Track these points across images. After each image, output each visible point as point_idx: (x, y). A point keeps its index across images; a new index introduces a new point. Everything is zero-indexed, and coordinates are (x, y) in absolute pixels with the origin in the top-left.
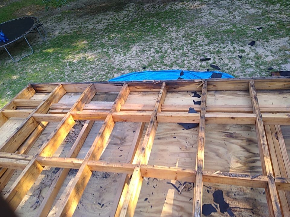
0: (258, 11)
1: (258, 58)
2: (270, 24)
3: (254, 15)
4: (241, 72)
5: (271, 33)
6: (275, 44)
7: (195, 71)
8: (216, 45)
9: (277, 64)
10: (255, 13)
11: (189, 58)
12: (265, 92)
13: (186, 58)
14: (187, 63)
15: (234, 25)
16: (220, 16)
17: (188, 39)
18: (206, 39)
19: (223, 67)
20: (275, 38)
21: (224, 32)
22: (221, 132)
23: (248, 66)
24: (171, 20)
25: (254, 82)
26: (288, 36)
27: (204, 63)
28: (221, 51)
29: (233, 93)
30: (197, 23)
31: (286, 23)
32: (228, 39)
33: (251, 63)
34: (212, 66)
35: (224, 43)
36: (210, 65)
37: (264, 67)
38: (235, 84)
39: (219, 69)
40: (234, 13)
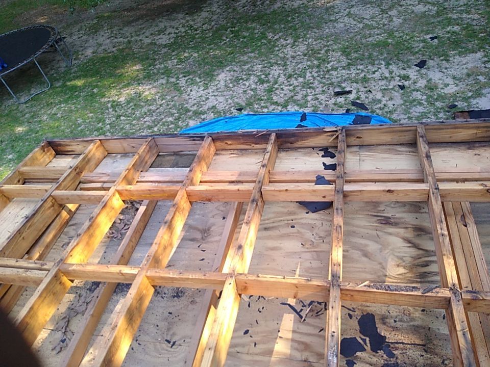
0: (430, 8)
1: (431, 89)
2: (450, 30)
3: (424, 15)
4: (402, 114)
5: (453, 46)
6: (461, 64)
7: (325, 112)
8: (361, 67)
9: (463, 98)
10: (425, 12)
11: (315, 92)
12: (443, 147)
13: (310, 92)
14: (312, 100)
15: (391, 34)
16: (366, 17)
17: (313, 59)
18: (343, 58)
19: (372, 106)
20: (460, 54)
21: (373, 45)
22: (371, 215)
23: (415, 103)
24: (283, 26)
25: (425, 129)
26: (482, 50)
27: (341, 100)
28: (369, 79)
29: (389, 149)
30: (327, 31)
31: (478, 28)
32: (381, 58)
33: (420, 97)
34: (354, 103)
35: (373, 65)
36: (350, 102)
37: (442, 104)
38: (394, 133)
39: (367, 109)
40: (389, 13)
